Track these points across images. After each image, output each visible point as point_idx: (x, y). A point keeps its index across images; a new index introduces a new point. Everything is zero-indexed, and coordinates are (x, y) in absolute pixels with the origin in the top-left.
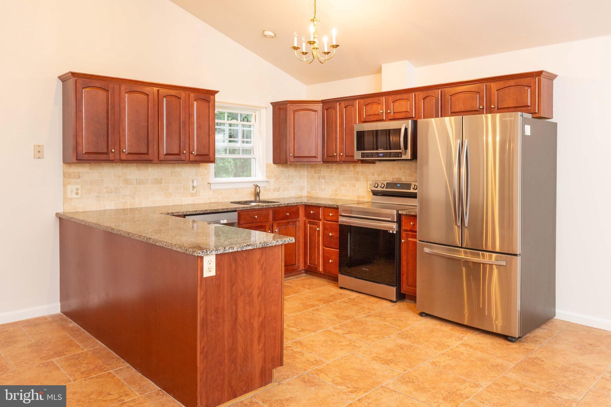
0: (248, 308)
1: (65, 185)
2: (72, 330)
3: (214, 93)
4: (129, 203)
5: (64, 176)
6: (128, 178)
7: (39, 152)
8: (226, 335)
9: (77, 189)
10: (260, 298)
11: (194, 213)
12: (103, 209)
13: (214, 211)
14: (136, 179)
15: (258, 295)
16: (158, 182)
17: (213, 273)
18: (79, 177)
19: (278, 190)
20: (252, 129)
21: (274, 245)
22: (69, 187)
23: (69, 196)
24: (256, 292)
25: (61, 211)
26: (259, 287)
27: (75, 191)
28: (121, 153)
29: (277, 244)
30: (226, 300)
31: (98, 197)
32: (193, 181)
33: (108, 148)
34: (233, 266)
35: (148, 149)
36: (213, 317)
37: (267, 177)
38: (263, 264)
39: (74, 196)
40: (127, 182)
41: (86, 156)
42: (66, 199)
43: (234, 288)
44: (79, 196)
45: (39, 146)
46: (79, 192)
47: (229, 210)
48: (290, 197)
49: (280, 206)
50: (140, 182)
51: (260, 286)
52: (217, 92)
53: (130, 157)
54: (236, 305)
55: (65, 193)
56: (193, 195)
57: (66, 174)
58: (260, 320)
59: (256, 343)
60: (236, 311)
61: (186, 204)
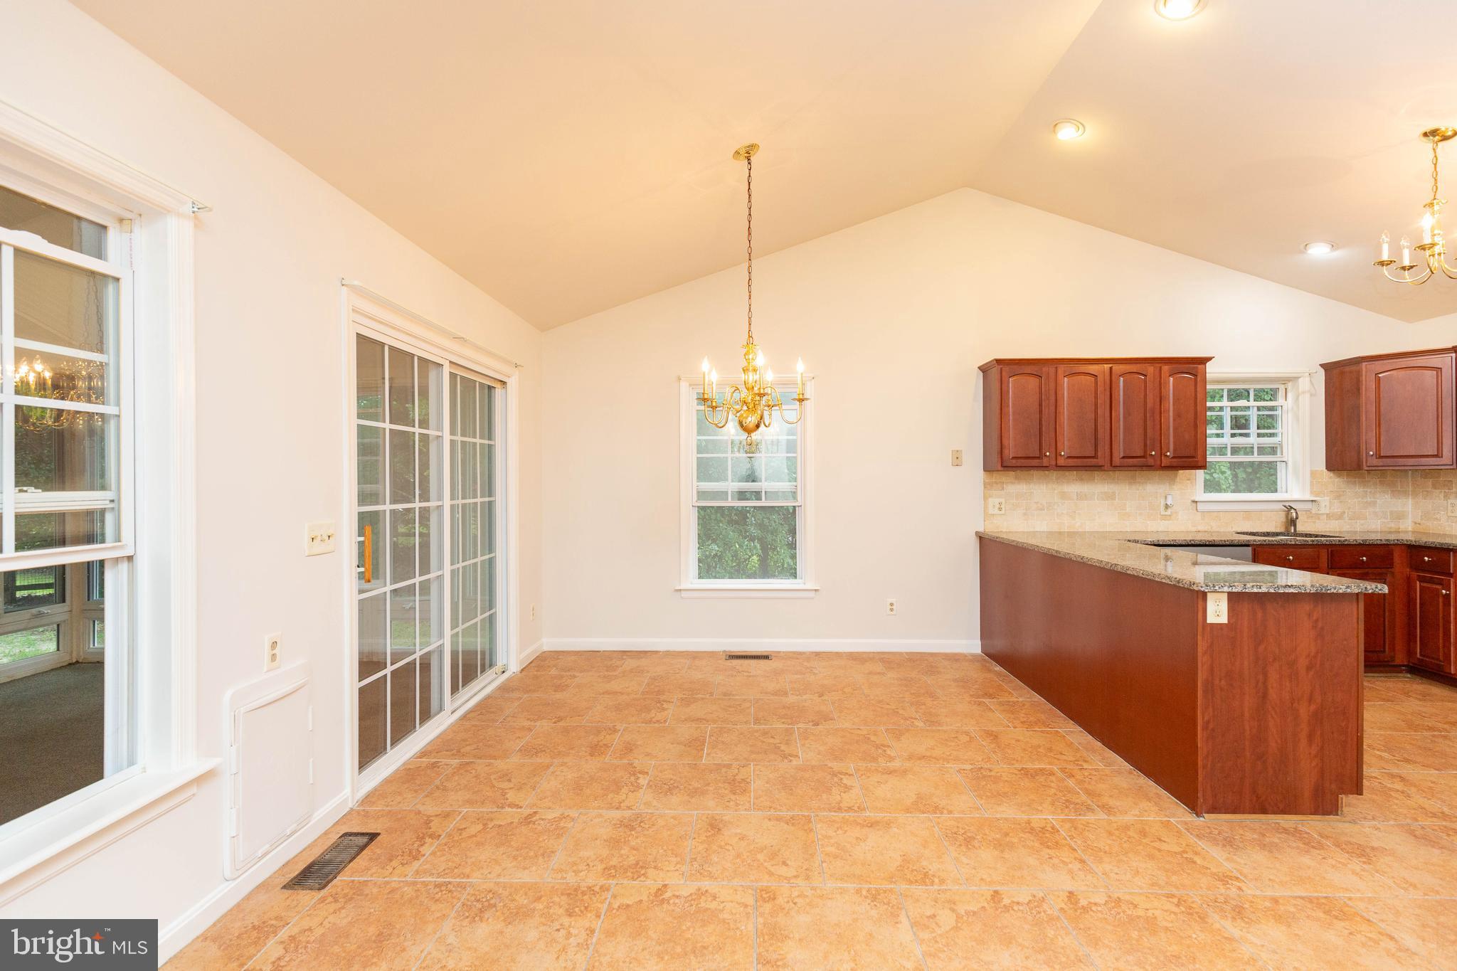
0: (1288, 684)
1: (985, 498)
2: (999, 674)
3: (1204, 361)
4: (1066, 524)
5: (985, 488)
6: (1066, 490)
7: (957, 460)
8: (1247, 715)
9: (1000, 503)
10: (1311, 673)
11: (1172, 543)
12: (1032, 530)
13: (1207, 543)
14: (1077, 492)
15: (1309, 668)
16: (1109, 496)
17: (1224, 619)
18: (1003, 489)
19: (1340, 517)
21: (1341, 591)
22: (991, 501)
23: (991, 511)
24: (1303, 663)
25: (981, 529)
26: (1309, 655)
27: (998, 506)
28: (1058, 457)
29: (1349, 591)
30: (1246, 663)
31: (1025, 514)
32: (1166, 497)
33: (1040, 449)
34: (1260, 615)
35: (1096, 450)
36: (1223, 682)
37: (1311, 493)
38: (1317, 621)
39: (996, 511)
40: (1064, 496)
41: (1014, 461)
42: (987, 516)
43: (1261, 648)
44: (1003, 512)
45: (957, 451)
46: (1003, 507)
47: (1236, 543)
48: (1368, 531)
49: (1346, 543)
50: (1081, 497)
51: (1312, 654)
52: (1209, 359)
53: (1071, 462)
54: (1265, 674)
55: (986, 508)
56: (1164, 517)
57: (986, 485)
58: (1313, 707)
59: (1303, 743)
60: (1265, 683)
61: (1155, 530)
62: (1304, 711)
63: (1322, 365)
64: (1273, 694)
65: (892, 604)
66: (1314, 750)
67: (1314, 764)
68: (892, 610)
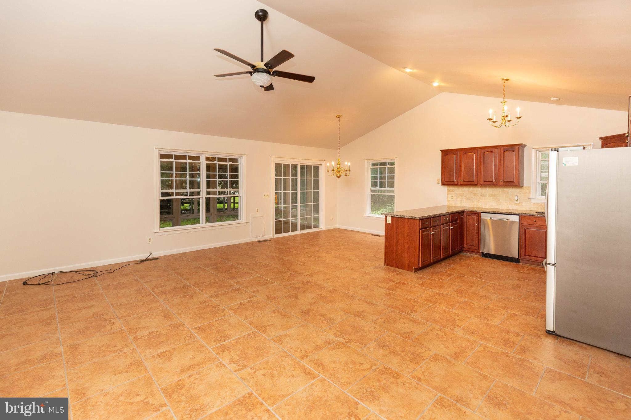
0: (403, 239)
1: (447, 194)
3: (523, 146)
5: (447, 191)
6: (476, 193)
7: (438, 182)
8: (394, 245)
9: (452, 197)
10: (408, 237)
12: (463, 206)
16: (493, 195)
17: (390, 222)
18: (453, 192)
22: (449, 195)
23: (449, 199)
24: (406, 234)
27: (451, 197)
28: (460, 181)
30: (394, 233)
31: (461, 200)
34: (397, 222)
36: (390, 237)
38: (408, 225)
39: (451, 199)
40: (475, 194)
41: (445, 183)
42: (448, 201)
43: (397, 230)
44: (453, 199)
45: (438, 179)
46: (453, 197)
47: (513, 213)
50: (482, 195)
52: (526, 145)
53: (465, 183)
54: (398, 236)
55: (447, 197)
56: (517, 205)
58: (408, 245)
59: (406, 253)
60: (398, 238)
61: (512, 209)
62: (406, 246)
64: (399, 241)
66: (408, 255)
67: (408, 259)
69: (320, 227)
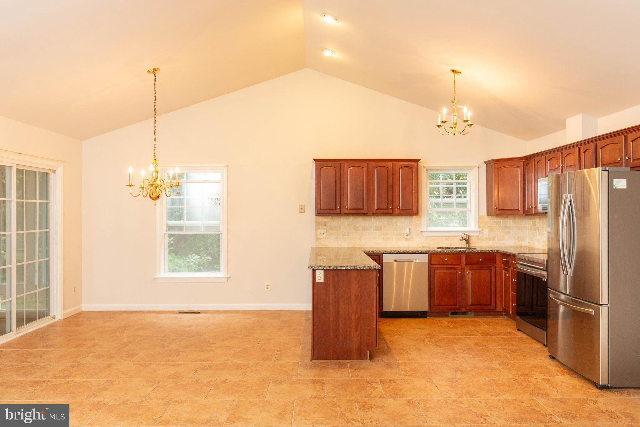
0: (347, 307)
1: (316, 230)
5: (316, 224)
6: (357, 226)
7: (302, 209)
8: (331, 319)
9: (324, 233)
10: (356, 302)
11: (390, 252)
12: (340, 246)
14: (363, 227)
15: (355, 300)
16: (379, 229)
17: (322, 281)
18: (325, 225)
19: (493, 239)
20: (467, 186)
22: (318, 231)
23: (318, 237)
24: (353, 298)
25: (314, 246)
26: (355, 295)
27: (322, 234)
28: (345, 209)
30: (331, 298)
31: (336, 238)
33: (336, 206)
34: (336, 279)
35: (363, 206)
37: (479, 227)
38: (359, 281)
39: (322, 237)
40: (356, 228)
41: (322, 211)
42: (317, 239)
43: (337, 292)
44: (325, 237)
45: (302, 205)
46: (325, 234)
47: (420, 252)
49: (472, 252)
50: (365, 229)
51: (357, 294)
52: (419, 160)
53: (351, 212)
54: (338, 303)
55: (316, 235)
56: (407, 240)
57: (317, 223)
58: (357, 316)
59: (353, 330)
60: (338, 306)
62: (354, 317)
63: (485, 162)
64: (341, 311)
65: (268, 285)
66: (358, 333)
67: (357, 339)
68: (268, 288)
69: (51, 314)
